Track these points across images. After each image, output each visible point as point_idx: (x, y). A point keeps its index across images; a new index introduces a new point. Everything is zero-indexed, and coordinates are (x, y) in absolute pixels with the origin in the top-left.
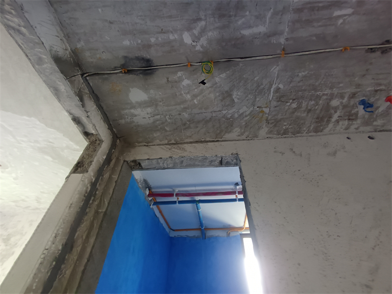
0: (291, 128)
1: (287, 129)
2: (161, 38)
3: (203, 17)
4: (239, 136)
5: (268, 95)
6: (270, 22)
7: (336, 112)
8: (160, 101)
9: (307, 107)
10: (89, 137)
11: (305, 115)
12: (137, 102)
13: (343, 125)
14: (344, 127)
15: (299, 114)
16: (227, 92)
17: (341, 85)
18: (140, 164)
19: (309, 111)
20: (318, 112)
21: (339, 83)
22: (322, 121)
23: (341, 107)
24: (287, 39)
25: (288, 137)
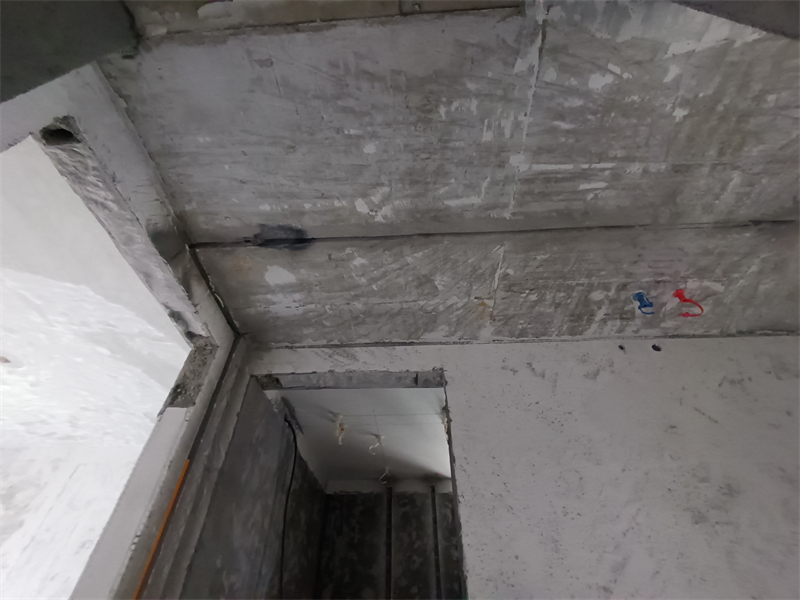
0: (532, 328)
1: (526, 329)
2: (320, 204)
3: (386, 182)
4: (447, 336)
5: (491, 282)
6: (487, 193)
7: (600, 308)
8: (317, 285)
9: (554, 300)
10: (194, 340)
11: (551, 310)
12: (277, 285)
13: (613, 326)
14: (615, 329)
15: (542, 309)
16: (424, 276)
17: (603, 273)
18: (277, 380)
20: (572, 307)
21: (600, 270)
22: (579, 319)
23: (606, 302)
24: (514, 214)
25: (527, 341)
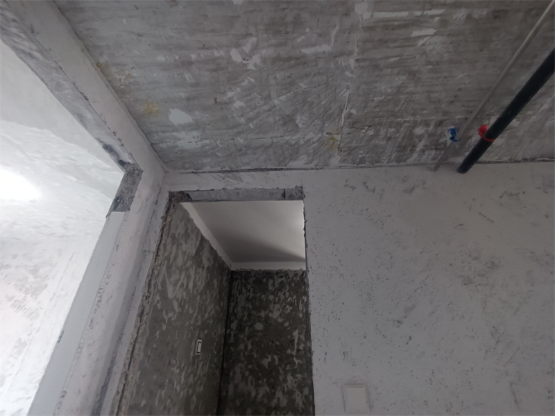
0: (369, 157)
1: (364, 158)
2: (204, 54)
3: (254, 33)
4: (306, 164)
5: (339, 121)
6: (336, 41)
7: (420, 141)
8: (208, 125)
9: (386, 135)
10: (125, 166)
11: (384, 142)
12: (180, 125)
13: (429, 155)
14: (431, 157)
15: (377, 142)
16: (288, 116)
17: (425, 112)
18: (188, 195)
19: (389, 139)
20: (399, 140)
21: (423, 109)
22: (405, 149)
23: (426, 136)
24: (357, 61)
25: (365, 167)
